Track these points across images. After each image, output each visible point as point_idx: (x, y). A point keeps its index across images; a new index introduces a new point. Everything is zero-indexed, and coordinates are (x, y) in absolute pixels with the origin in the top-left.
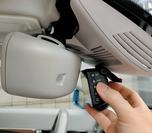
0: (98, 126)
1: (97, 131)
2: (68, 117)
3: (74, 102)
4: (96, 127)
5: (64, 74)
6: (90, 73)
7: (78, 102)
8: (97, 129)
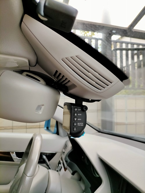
0: (66, 148)
1: (65, 152)
2: (42, 140)
3: (46, 128)
4: (64, 149)
5: (43, 105)
6: (74, 107)
7: (49, 128)
8: (65, 150)
